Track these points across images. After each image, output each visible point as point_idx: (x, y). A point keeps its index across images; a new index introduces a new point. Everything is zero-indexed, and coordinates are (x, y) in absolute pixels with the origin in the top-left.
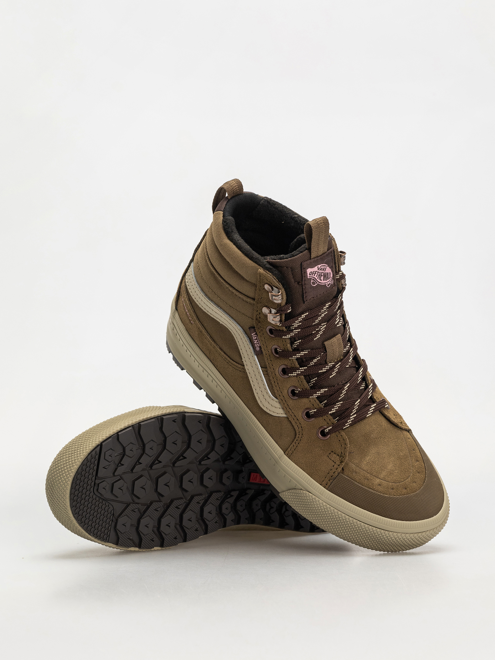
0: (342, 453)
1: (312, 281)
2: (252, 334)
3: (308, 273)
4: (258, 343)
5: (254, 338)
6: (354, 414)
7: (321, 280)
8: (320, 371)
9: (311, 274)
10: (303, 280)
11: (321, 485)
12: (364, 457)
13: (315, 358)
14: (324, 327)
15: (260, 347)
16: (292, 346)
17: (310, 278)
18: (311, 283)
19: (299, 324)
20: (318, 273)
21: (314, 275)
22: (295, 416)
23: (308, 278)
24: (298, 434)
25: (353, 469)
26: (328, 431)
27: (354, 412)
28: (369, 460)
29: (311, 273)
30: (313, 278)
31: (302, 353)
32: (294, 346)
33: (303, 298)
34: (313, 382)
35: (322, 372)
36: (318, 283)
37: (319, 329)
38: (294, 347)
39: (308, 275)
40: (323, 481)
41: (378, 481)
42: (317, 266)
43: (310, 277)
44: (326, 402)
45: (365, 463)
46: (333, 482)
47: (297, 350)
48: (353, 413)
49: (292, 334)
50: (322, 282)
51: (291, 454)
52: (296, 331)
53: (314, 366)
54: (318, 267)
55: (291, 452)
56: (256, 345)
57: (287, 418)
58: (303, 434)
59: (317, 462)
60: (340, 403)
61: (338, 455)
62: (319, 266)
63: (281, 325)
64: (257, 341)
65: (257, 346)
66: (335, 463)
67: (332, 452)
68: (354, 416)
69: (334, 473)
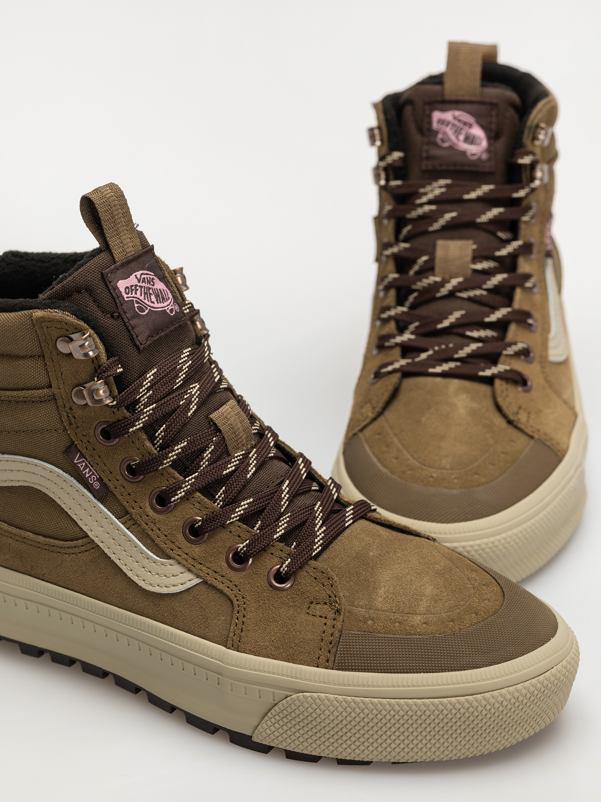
0: (330, 597)
1: (136, 305)
2: (75, 462)
3: (122, 290)
4: (93, 474)
5: (82, 466)
6: (321, 527)
7: (153, 303)
8: (225, 472)
9: (129, 290)
10: (119, 305)
11: (318, 667)
12: (374, 591)
13: (204, 450)
14: (196, 389)
15: (100, 480)
16: (154, 445)
17: (130, 299)
18: (136, 309)
19: (148, 394)
20: (141, 290)
21: (136, 294)
22: (215, 572)
23: (126, 299)
24: (234, 600)
25: (364, 616)
26: (286, 569)
27: (320, 524)
28: (385, 594)
29: (127, 290)
30: (135, 299)
31: (178, 448)
32: (158, 442)
33: (132, 340)
34: (221, 498)
35: (230, 472)
36: (149, 308)
37: (188, 395)
38: (159, 444)
39: (123, 294)
40: (319, 658)
41: (418, 619)
42: (134, 274)
43: (129, 297)
44: (261, 524)
45: (381, 599)
46: (337, 650)
47: (167, 446)
48: (318, 526)
49: (144, 418)
50: (156, 305)
51: (239, 642)
52: (148, 409)
53: (209, 466)
54: (136, 276)
55: (236, 638)
56: (91, 480)
57: (205, 582)
58: (244, 596)
59: (292, 630)
60: (287, 516)
61: (326, 603)
62: (138, 274)
63: (115, 403)
64: (90, 470)
65: (94, 481)
66: (326, 618)
67: (312, 603)
68: (322, 530)
69: (332, 635)
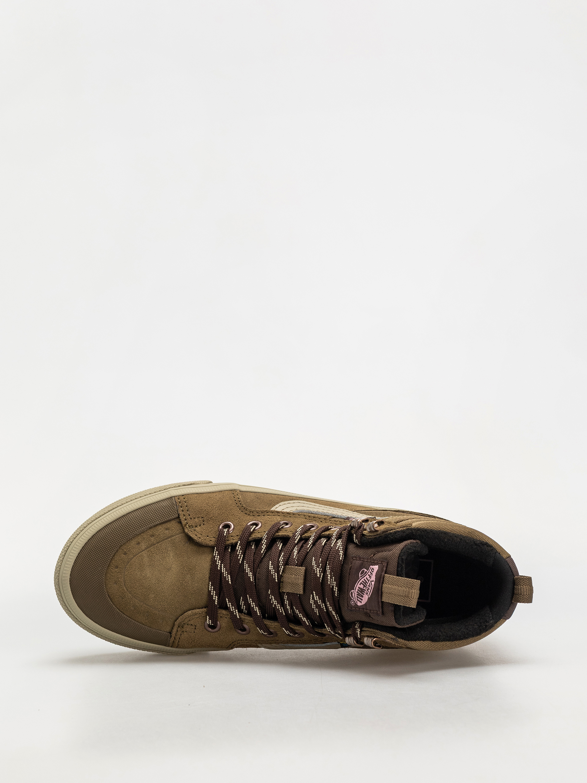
1: (365, 571)
6: (221, 568)
7: (361, 584)
12: (176, 552)
14: (318, 573)
17: (369, 568)
18: (364, 568)
20: (368, 580)
21: (369, 575)
23: (370, 566)
30: (367, 573)
36: (360, 578)
39: (373, 567)
42: (374, 581)
50: (359, 585)
60: (241, 560)
62: (373, 583)
66: (191, 519)
67: (204, 524)
